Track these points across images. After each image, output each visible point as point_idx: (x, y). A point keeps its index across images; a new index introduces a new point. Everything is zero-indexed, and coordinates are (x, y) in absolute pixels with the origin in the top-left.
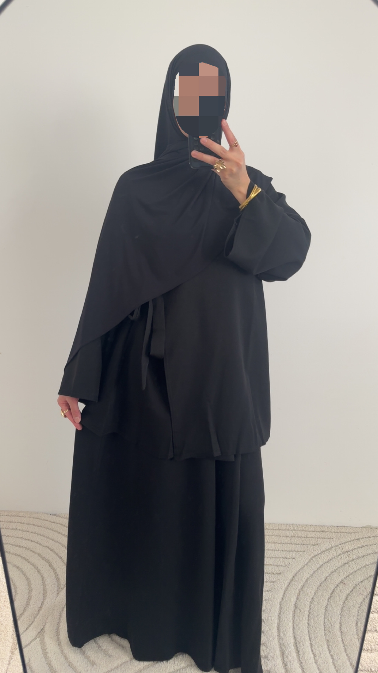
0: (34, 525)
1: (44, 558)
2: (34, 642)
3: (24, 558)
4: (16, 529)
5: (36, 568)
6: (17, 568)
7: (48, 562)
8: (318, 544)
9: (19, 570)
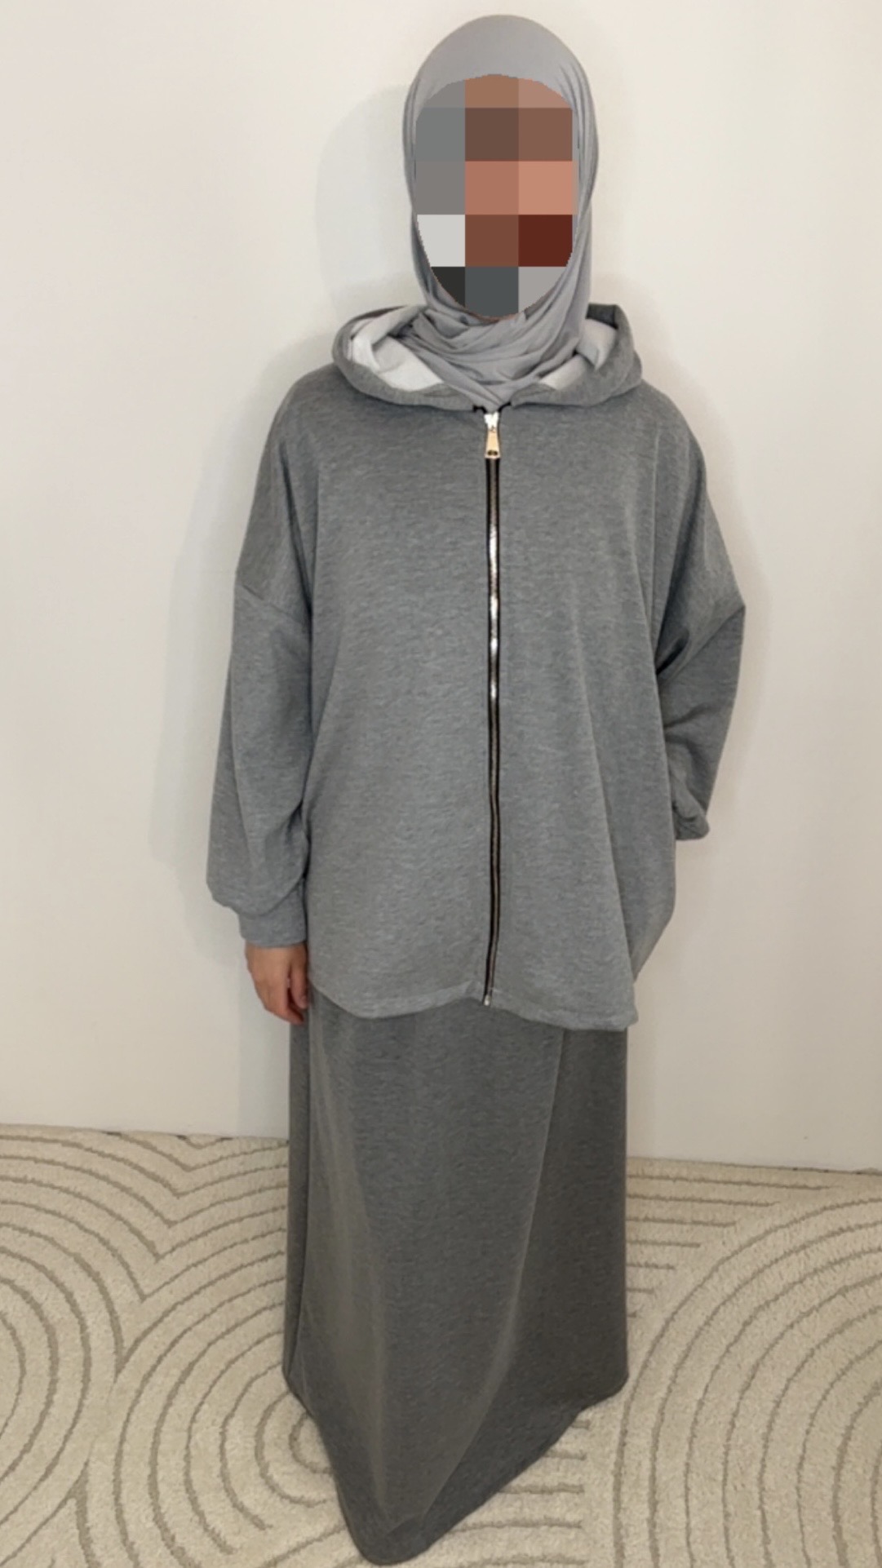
0: (67, 1167)
1: (86, 1267)
2: (63, 1512)
3: (40, 1268)
4: (24, 1180)
5: (69, 1297)
6: (24, 1298)
7: (96, 1277)
8: (734, 1223)
9: (28, 1303)
